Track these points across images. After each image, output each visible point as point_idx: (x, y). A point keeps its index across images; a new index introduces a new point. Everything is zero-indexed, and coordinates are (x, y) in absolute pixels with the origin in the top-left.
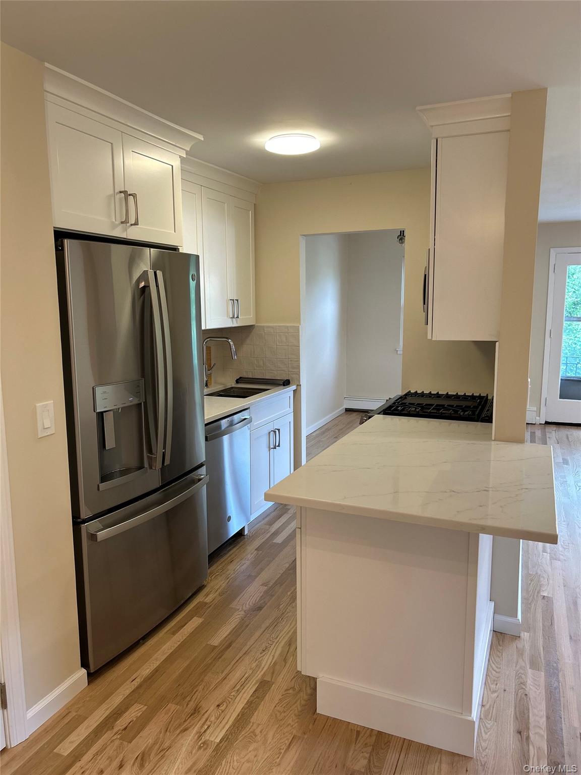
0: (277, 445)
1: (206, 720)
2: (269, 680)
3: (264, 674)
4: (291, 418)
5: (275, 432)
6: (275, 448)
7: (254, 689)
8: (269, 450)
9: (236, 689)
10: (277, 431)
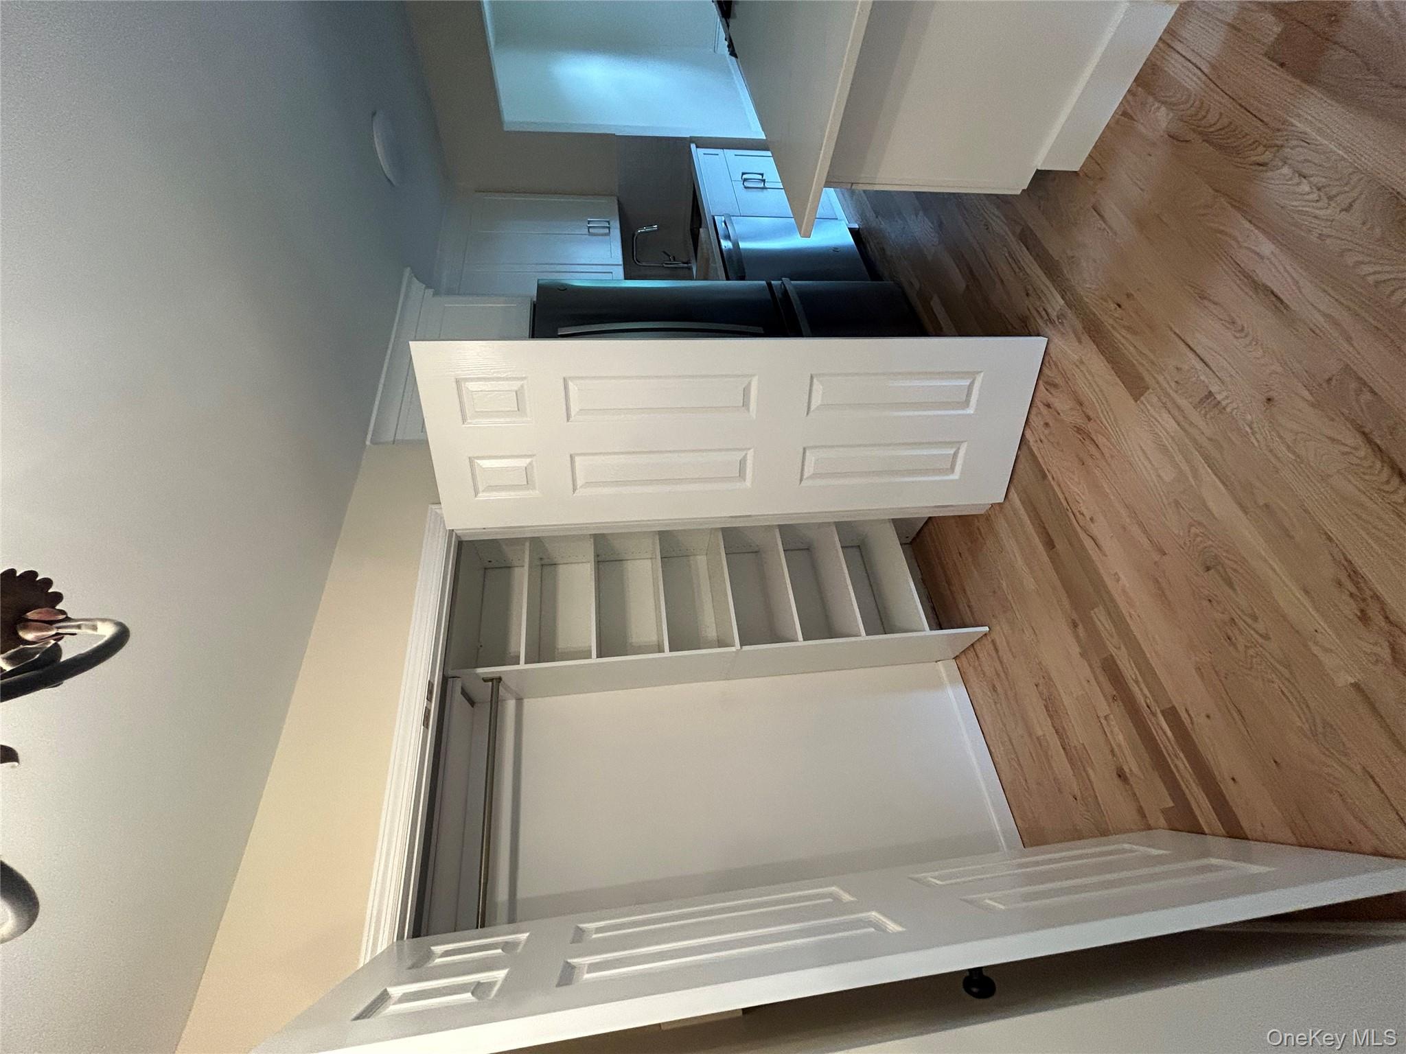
0: (760, 177)
1: (1038, 311)
2: (1021, 228)
3: (1014, 233)
4: (730, 153)
5: (745, 180)
6: (764, 181)
7: (1025, 249)
8: (766, 188)
9: (1017, 270)
10: (745, 176)
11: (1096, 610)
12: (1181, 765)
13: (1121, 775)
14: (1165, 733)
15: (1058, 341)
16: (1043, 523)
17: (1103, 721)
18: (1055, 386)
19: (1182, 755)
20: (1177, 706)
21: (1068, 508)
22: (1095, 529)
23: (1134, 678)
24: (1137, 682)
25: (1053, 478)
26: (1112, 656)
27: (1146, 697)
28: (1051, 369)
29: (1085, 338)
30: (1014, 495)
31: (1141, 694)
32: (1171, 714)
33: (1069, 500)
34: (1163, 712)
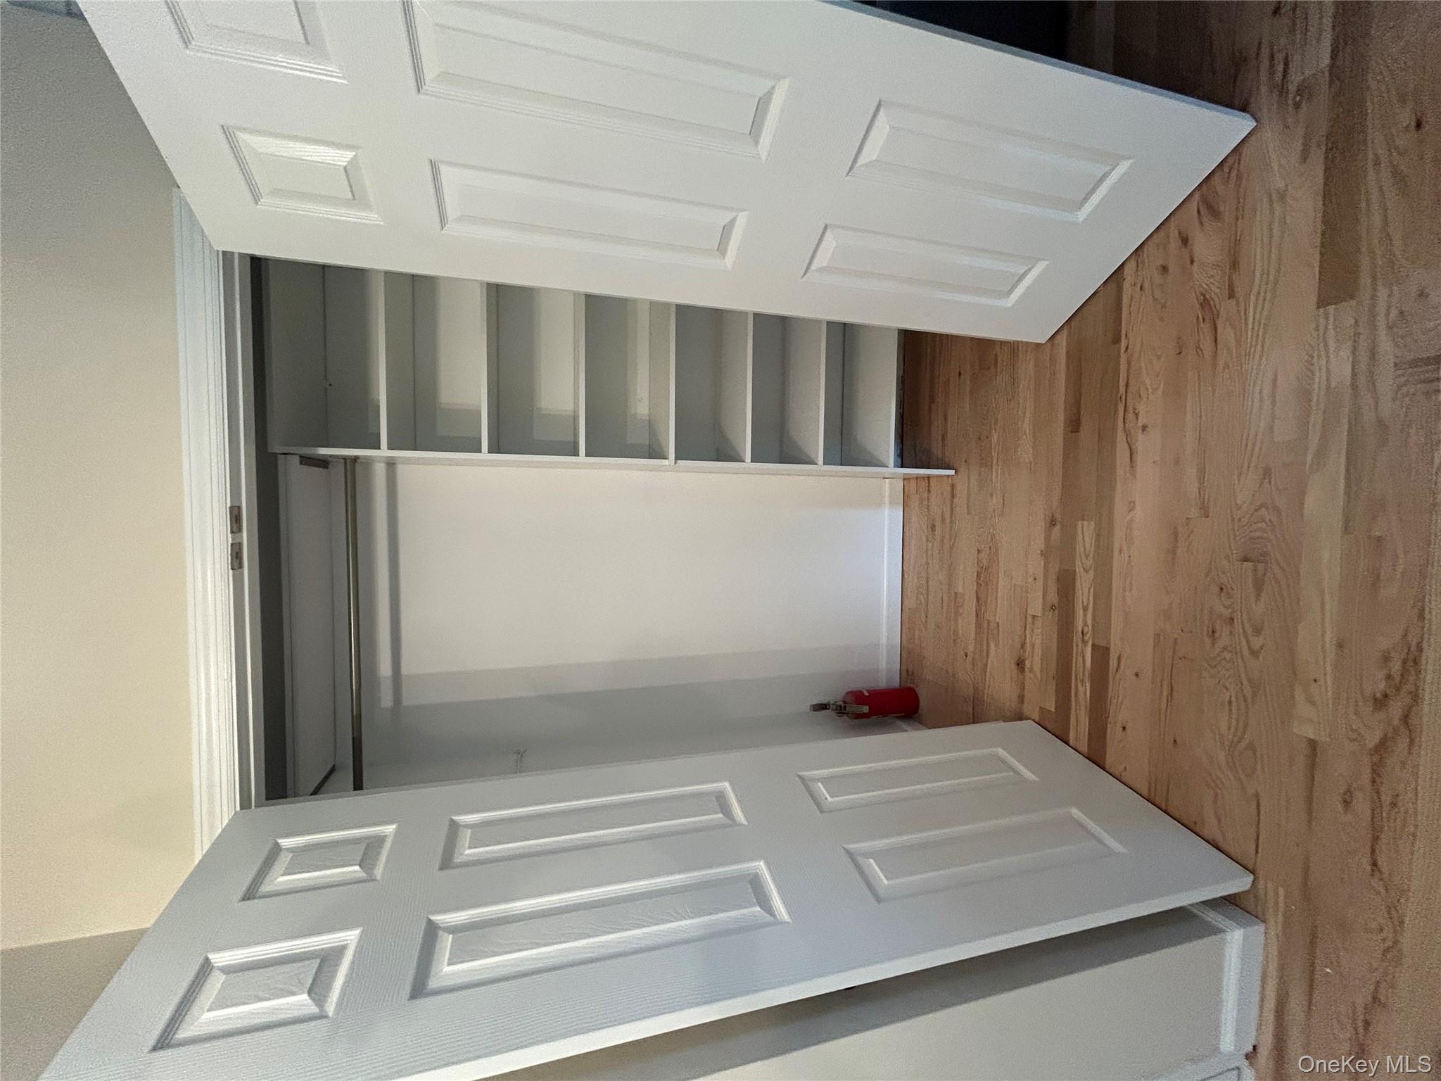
11: (1085, 523)
12: (1083, 692)
13: (1020, 664)
14: (1084, 660)
15: (1270, 136)
16: (1081, 396)
17: (1030, 620)
18: (1215, 213)
19: (1088, 685)
20: (1112, 649)
21: (1124, 398)
22: (1141, 441)
23: (1085, 604)
24: (1085, 609)
25: (1127, 348)
26: (1075, 571)
27: (1085, 624)
28: (1226, 181)
29: (1317, 157)
30: (1063, 340)
31: (1083, 620)
32: (1102, 653)
33: (1131, 389)
34: (1093, 645)
